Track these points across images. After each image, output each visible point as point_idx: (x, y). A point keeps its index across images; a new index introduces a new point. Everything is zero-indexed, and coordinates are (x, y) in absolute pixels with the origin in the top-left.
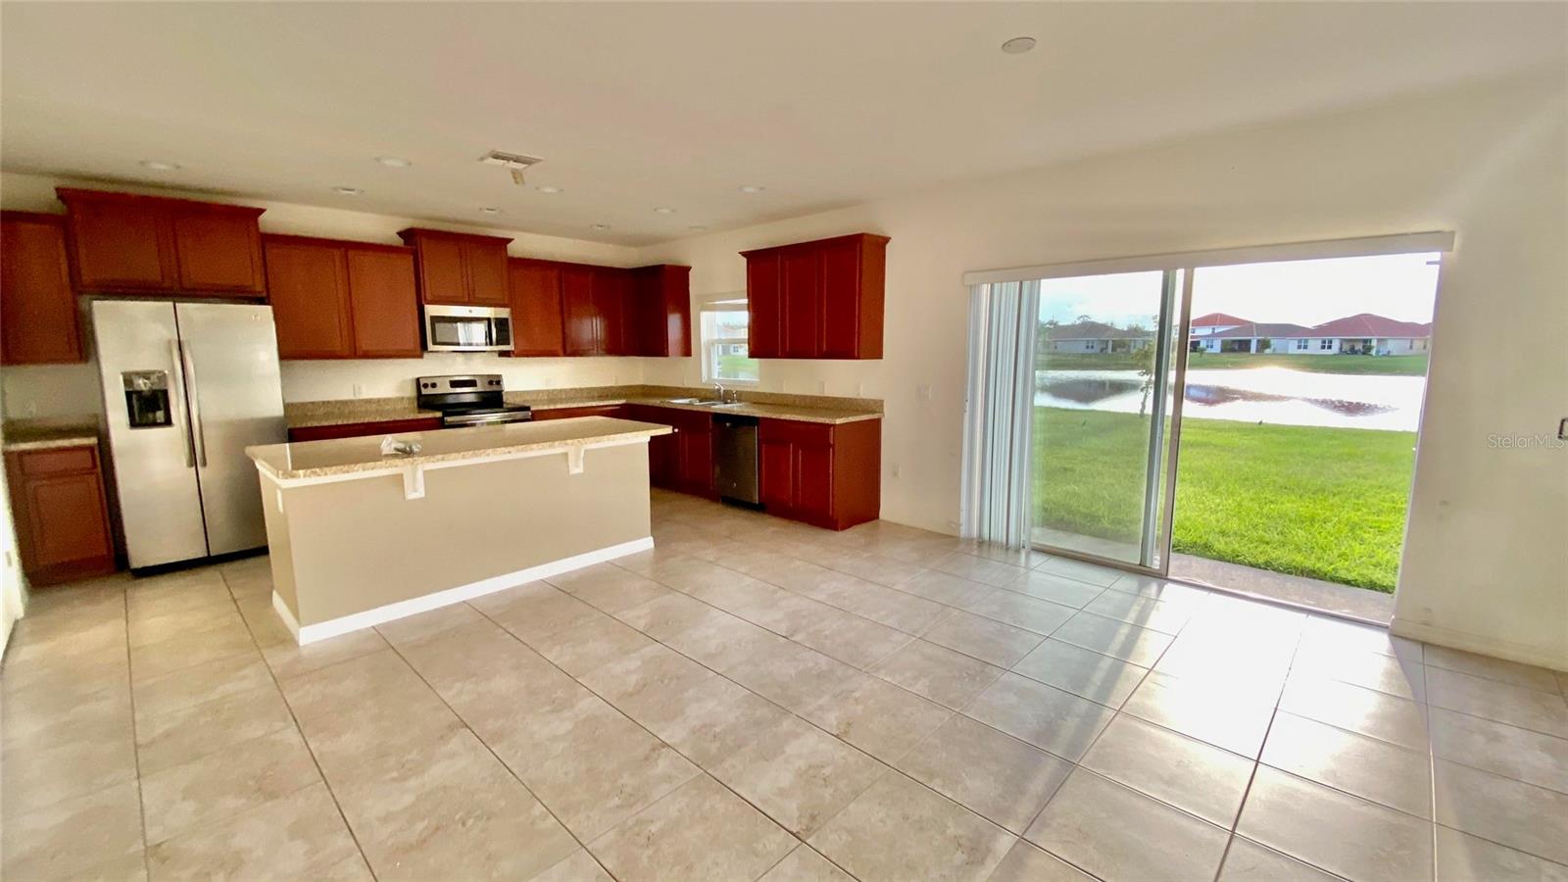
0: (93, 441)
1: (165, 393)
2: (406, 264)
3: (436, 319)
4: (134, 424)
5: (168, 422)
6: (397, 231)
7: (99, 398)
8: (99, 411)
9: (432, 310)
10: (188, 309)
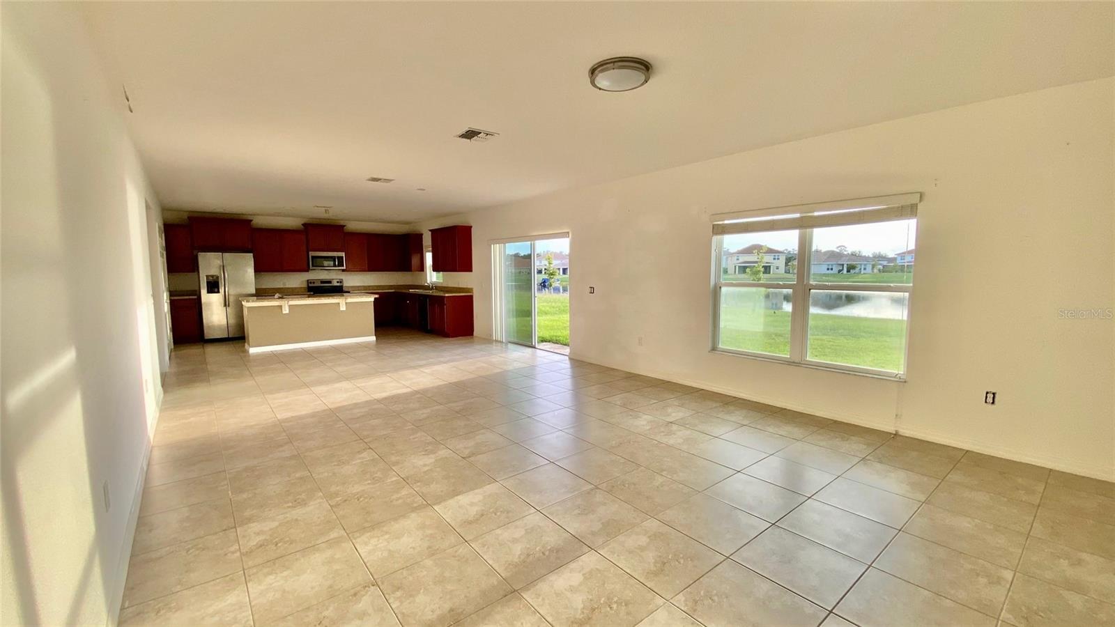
0: (195, 297)
1: (218, 282)
2: (304, 237)
3: (313, 257)
4: (208, 292)
5: (218, 292)
6: (303, 222)
7: (197, 284)
8: (197, 288)
9: (312, 254)
10: (226, 255)
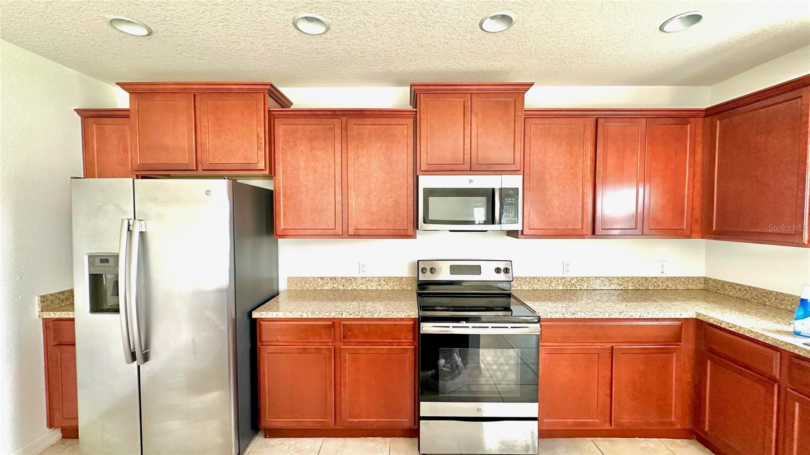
2: (404, 130)
3: (430, 192)
9: (426, 182)
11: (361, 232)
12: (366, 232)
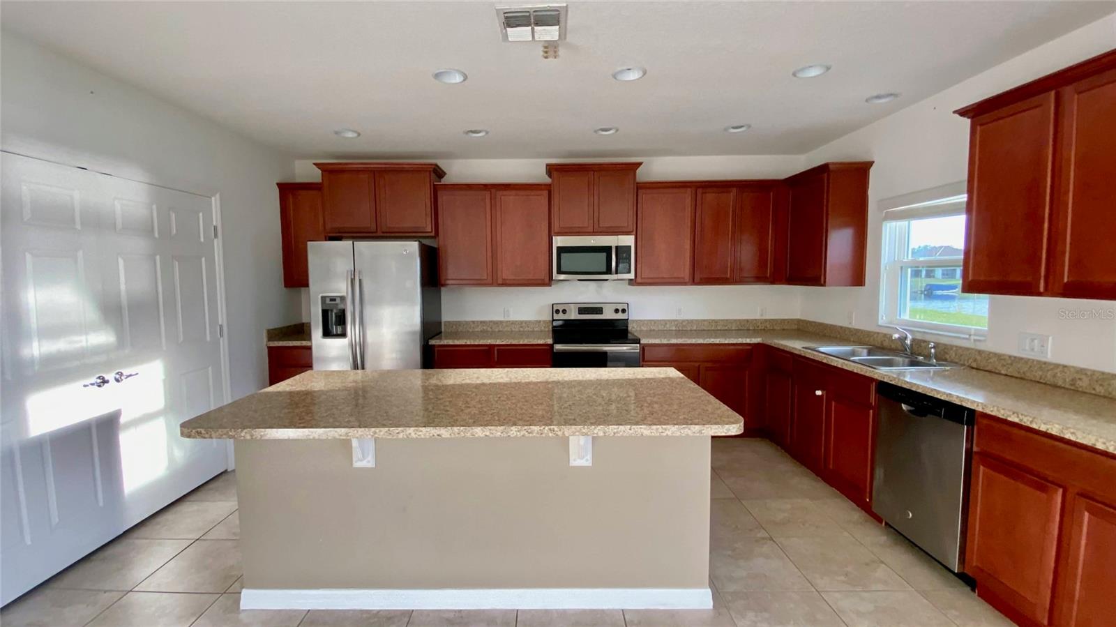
1: (345, 312)
2: (543, 198)
3: (561, 250)
4: (325, 334)
5: (344, 334)
9: (559, 241)
10: (362, 246)
11: (508, 282)
12: (511, 282)
